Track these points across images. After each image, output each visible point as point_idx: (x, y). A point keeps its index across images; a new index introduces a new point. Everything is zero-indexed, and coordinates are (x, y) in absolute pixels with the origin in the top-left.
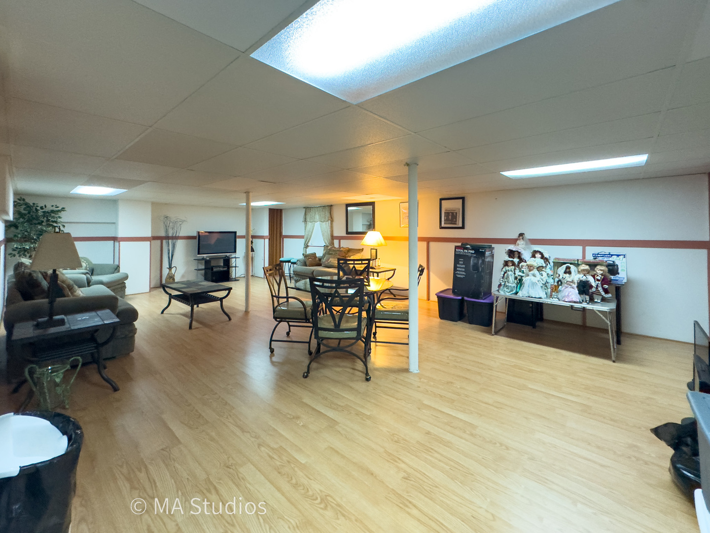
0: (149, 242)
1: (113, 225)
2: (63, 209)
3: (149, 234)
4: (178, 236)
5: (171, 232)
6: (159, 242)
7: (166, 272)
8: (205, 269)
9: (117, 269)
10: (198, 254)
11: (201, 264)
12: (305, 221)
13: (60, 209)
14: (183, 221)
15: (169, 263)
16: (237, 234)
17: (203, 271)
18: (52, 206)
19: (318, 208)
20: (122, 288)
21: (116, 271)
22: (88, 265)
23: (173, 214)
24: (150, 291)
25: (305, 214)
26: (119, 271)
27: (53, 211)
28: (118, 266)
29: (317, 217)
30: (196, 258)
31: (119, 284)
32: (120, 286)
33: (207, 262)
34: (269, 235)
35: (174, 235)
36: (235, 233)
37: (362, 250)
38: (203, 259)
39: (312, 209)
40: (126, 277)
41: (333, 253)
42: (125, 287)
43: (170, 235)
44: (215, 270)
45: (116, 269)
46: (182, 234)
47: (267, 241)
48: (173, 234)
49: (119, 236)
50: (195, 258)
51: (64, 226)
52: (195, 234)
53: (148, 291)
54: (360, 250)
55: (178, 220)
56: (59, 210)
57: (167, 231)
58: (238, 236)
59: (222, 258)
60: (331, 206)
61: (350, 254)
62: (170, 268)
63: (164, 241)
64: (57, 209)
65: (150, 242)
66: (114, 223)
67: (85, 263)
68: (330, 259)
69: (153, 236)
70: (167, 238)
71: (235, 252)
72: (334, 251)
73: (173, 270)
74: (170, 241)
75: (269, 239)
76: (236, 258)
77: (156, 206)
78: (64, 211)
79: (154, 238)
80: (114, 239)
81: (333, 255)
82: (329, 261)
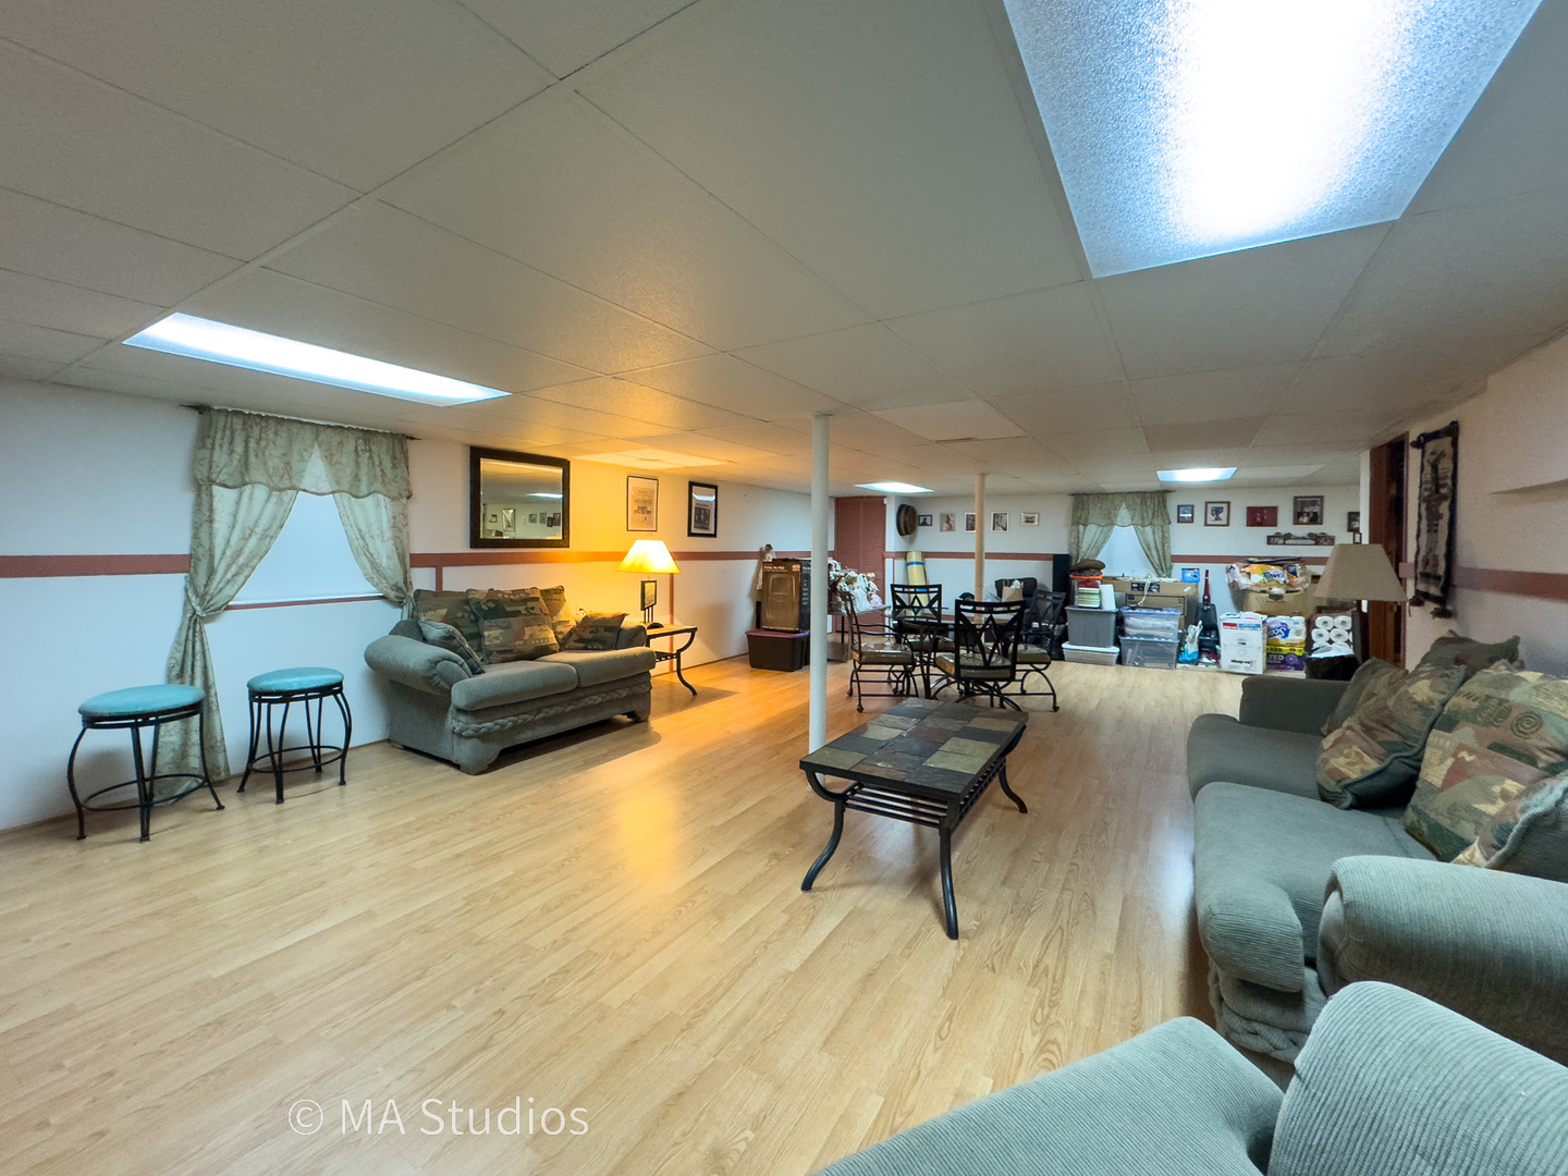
12: (202, 486)
19: (328, 434)
29: (316, 469)
39: (272, 427)
60: (407, 438)
81: (525, 615)
82: (526, 638)
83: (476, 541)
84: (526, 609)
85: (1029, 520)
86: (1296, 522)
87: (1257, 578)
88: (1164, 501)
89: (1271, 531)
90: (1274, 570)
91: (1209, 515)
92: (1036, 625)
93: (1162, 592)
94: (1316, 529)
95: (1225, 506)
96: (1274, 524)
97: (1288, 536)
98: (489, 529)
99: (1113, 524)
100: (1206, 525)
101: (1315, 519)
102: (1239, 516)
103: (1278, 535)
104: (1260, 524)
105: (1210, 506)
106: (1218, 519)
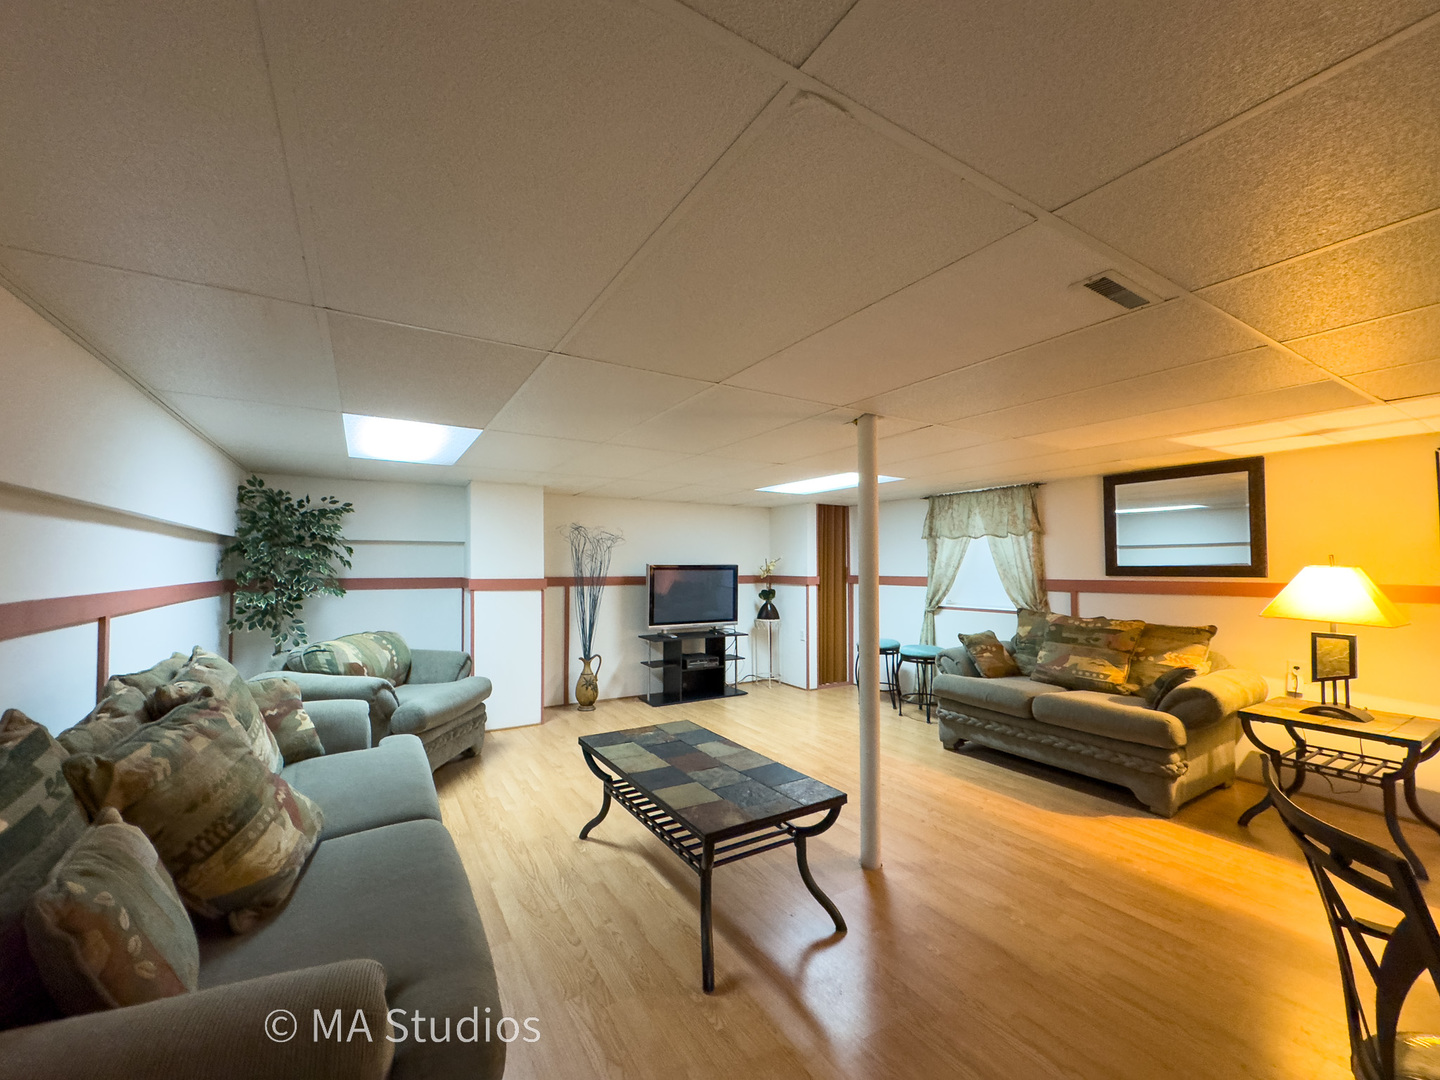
0: (538, 593)
1: (461, 548)
2: (347, 508)
3: (538, 572)
4: (605, 578)
5: (589, 566)
6: (561, 590)
7: (576, 668)
8: (666, 662)
9: (466, 666)
10: (652, 623)
11: (657, 649)
12: (932, 535)
13: (339, 505)
14: (614, 539)
15: (584, 646)
16: (741, 573)
17: (660, 669)
18: (324, 499)
19: (983, 497)
20: (475, 721)
21: (463, 672)
22: (396, 655)
23: (595, 521)
24: (542, 722)
25: (931, 515)
26: (470, 672)
27: (323, 513)
28: (469, 659)
29: (978, 522)
30: (646, 634)
31: (469, 712)
32: (470, 717)
33: (670, 646)
34: (819, 574)
35: (596, 575)
36: (735, 569)
37: (1212, 631)
38: (660, 636)
39: (955, 500)
40: (487, 691)
41: (1082, 638)
42: (483, 717)
43: (587, 574)
44: (691, 666)
45: (463, 667)
46: (615, 570)
47: (813, 590)
48: (593, 571)
49: (473, 577)
50: (641, 635)
51: (350, 551)
52: (642, 572)
53: (537, 718)
54: (1199, 631)
55: (604, 536)
56: (337, 509)
57: (578, 565)
58: (741, 576)
59: (705, 633)
60: (1037, 485)
61: (1156, 643)
62: (587, 658)
63: (573, 590)
64: (333, 507)
65: (542, 591)
66: (463, 543)
67: (390, 651)
68: (1073, 659)
69: (550, 575)
70: (579, 581)
71: (735, 618)
72: (1080, 630)
73: (594, 664)
74: (586, 589)
75: (819, 586)
76: (736, 635)
77: (554, 498)
78: (348, 511)
79: (552, 581)
80: (462, 583)
81: (1082, 644)
82: (1067, 665)
83: (1112, 568)
84: (1086, 640)
98: (1124, 559)
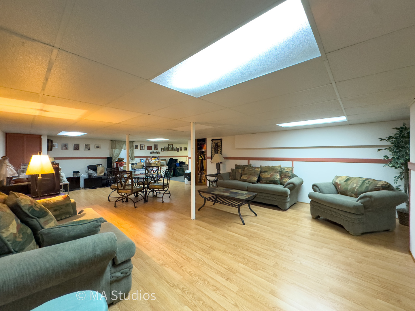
85: (98, 147)
86: (155, 149)
87: (154, 161)
88: (133, 143)
89: (151, 151)
90: (156, 159)
91: (141, 148)
92: (111, 177)
93: (138, 165)
94: (157, 151)
95: (144, 145)
96: (151, 150)
97: (153, 152)
99: (122, 149)
100: (140, 149)
101: (157, 149)
102: (146, 148)
103: (152, 152)
104: (149, 150)
105: (141, 145)
106: (143, 148)
